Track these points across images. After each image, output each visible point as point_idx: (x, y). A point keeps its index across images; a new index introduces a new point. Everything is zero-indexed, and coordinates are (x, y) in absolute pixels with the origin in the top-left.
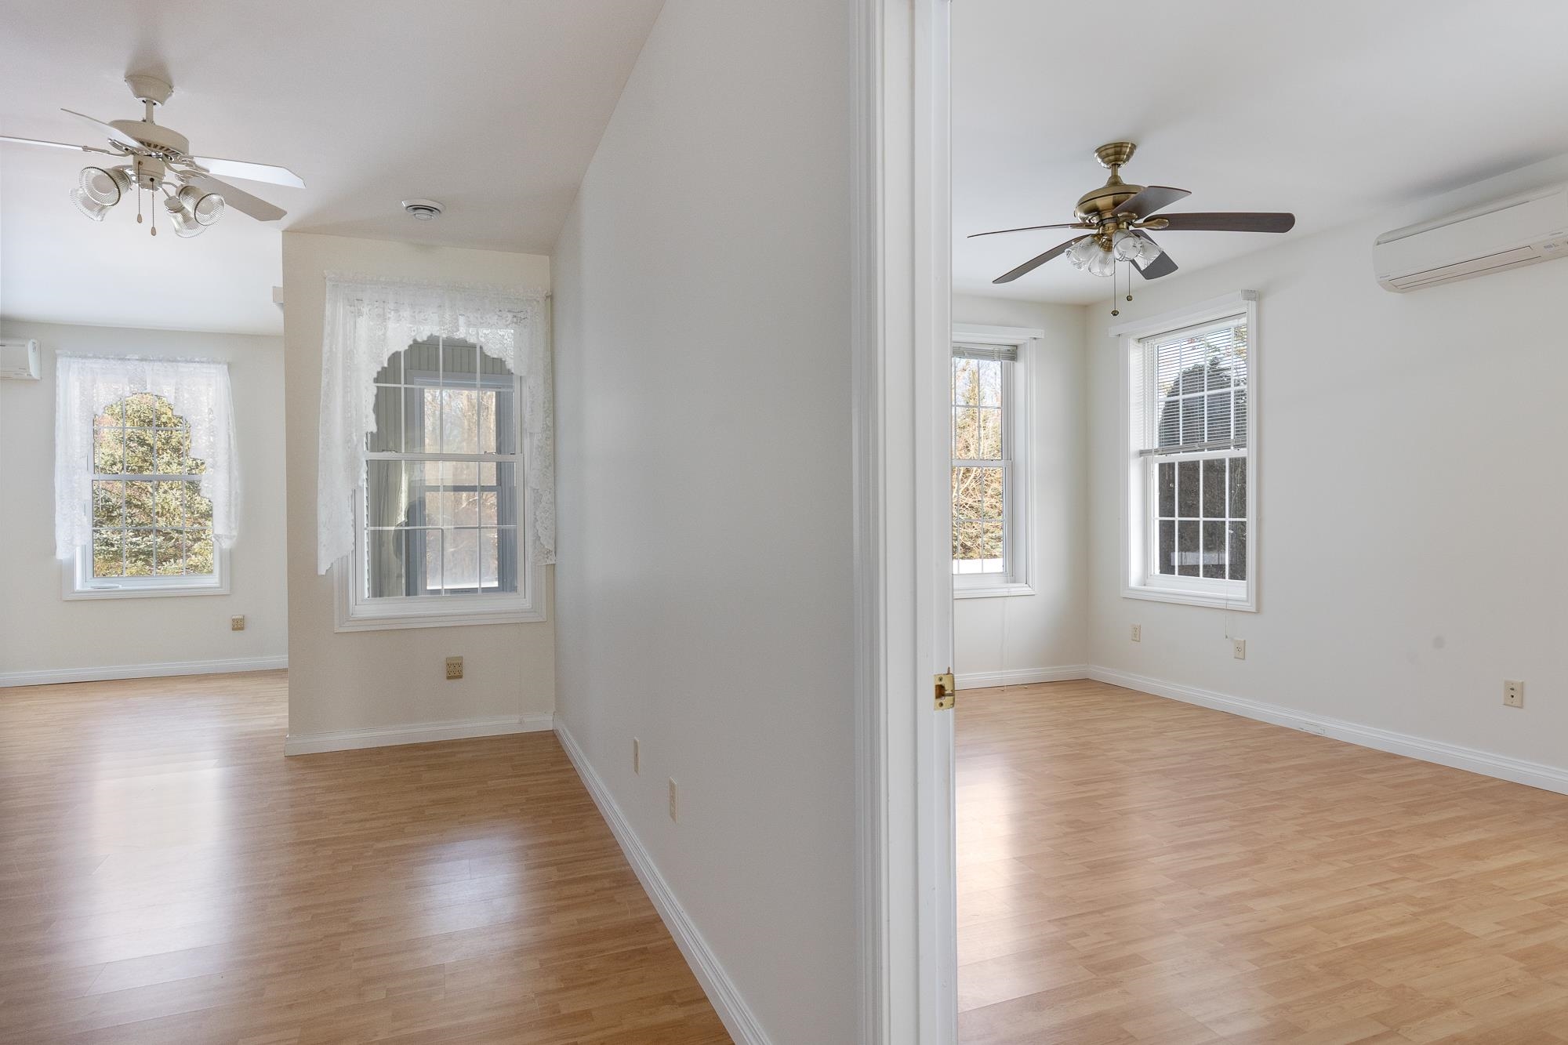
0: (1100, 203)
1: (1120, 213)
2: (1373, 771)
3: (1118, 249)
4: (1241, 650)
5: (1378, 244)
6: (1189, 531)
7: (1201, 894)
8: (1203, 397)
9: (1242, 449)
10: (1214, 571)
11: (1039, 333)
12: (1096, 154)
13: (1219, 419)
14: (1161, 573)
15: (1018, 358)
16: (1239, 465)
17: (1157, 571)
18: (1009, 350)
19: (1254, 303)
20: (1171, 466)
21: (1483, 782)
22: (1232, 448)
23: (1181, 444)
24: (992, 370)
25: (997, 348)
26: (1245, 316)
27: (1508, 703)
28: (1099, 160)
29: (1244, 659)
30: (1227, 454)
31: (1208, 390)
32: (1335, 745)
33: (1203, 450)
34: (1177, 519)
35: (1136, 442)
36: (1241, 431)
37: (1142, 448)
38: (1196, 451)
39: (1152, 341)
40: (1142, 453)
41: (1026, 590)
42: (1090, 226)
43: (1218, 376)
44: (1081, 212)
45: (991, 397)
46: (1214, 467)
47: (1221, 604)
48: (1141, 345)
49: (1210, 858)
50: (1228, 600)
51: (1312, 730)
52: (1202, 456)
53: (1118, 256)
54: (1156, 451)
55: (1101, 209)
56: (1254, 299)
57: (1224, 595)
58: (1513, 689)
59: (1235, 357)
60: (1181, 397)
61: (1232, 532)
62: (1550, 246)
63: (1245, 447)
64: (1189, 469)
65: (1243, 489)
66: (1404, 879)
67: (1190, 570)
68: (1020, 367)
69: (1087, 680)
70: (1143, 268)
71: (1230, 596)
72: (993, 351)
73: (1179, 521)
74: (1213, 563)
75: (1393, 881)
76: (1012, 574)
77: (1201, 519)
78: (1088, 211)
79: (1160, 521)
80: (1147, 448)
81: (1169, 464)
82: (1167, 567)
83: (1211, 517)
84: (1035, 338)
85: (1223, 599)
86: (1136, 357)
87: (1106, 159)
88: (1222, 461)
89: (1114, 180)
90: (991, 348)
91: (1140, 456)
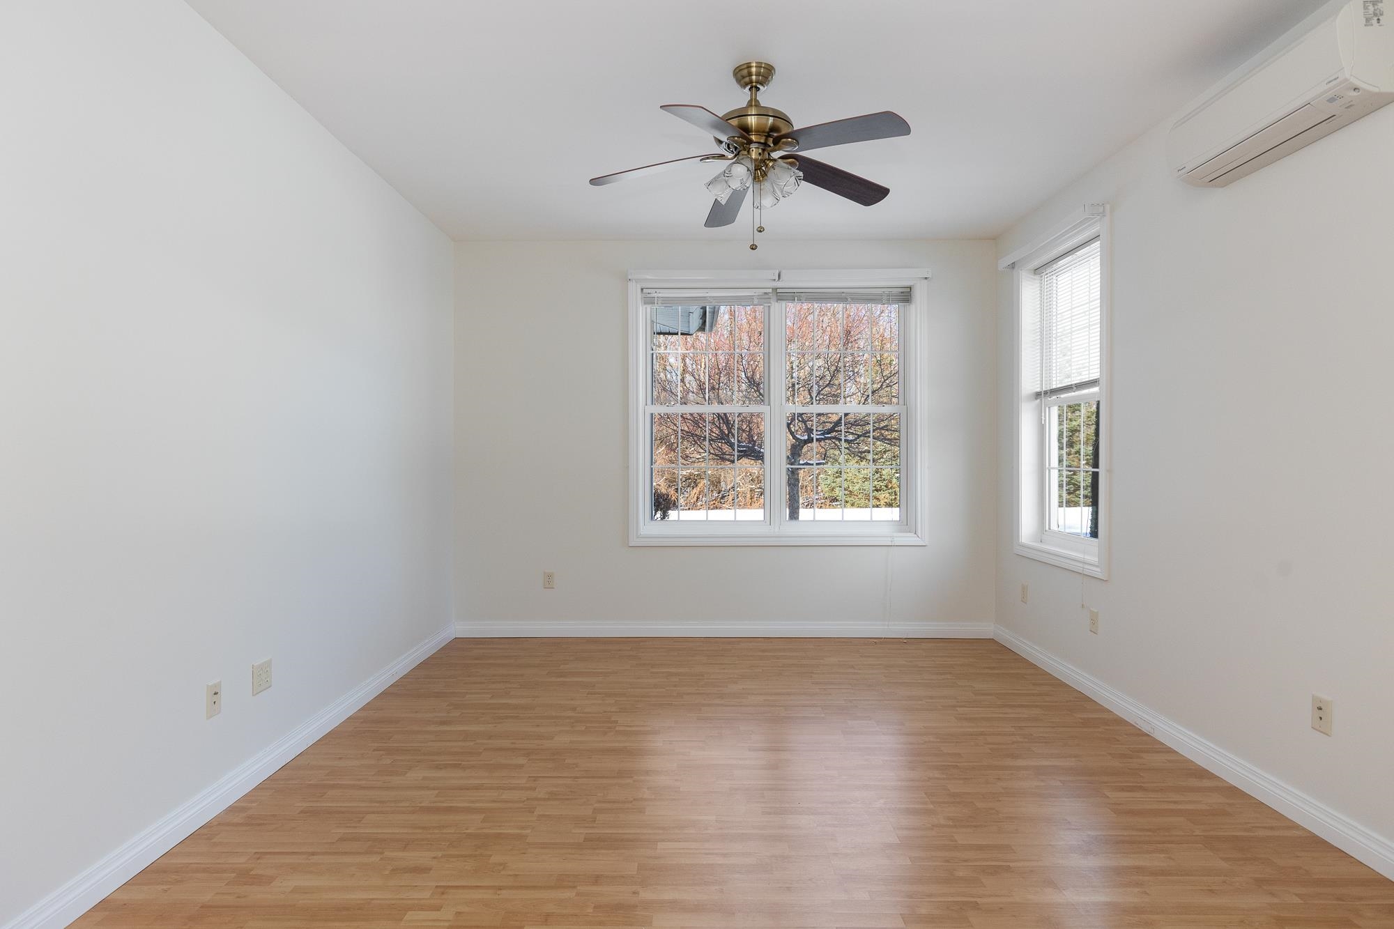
4: (1094, 622)
5: (1174, 128)
11: (927, 272)
15: (912, 300)
18: (902, 293)
19: (1105, 217)
27: (1317, 727)
35: (1030, 385)
37: (1038, 391)
40: (1038, 395)
41: (914, 540)
47: (1080, 568)
48: (1037, 277)
50: (1085, 563)
51: (1145, 728)
54: (1048, 393)
58: (1320, 708)
62: (1333, 98)
68: (914, 309)
76: (907, 524)
84: (928, 278)
85: (1082, 562)
86: (1029, 290)
89: (753, 103)
90: (879, 291)
91: (1036, 399)
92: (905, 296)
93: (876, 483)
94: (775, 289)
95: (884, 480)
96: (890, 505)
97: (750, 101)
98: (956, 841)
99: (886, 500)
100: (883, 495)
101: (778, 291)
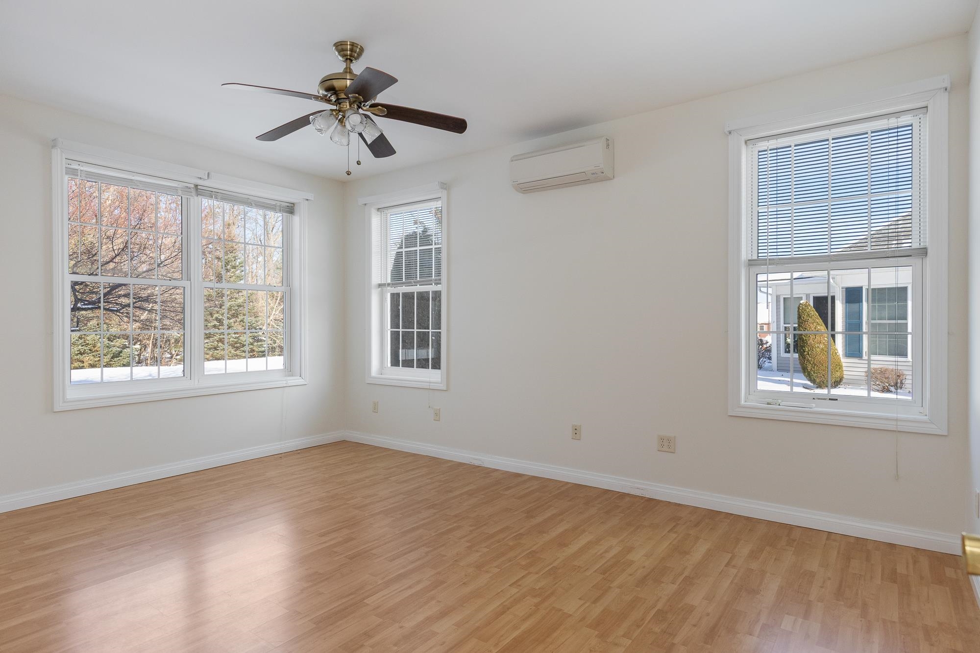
0: (337, 84)
1: (350, 94)
2: (509, 488)
3: (350, 123)
4: (437, 415)
5: (512, 161)
6: (408, 338)
7: (401, 627)
8: (417, 250)
9: (438, 285)
10: (423, 364)
11: (310, 196)
12: (334, 48)
13: (426, 266)
14: (392, 366)
15: (295, 213)
16: (437, 295)
17: (389, 365)
18: (288, 206)
19: (446, 191)
20: (398, 294)
21: (562, 486)
22: (433, 284)
23: (404, 280)
24: (276, 219)
25: (278, 203)
26: (440, 200)
27: (574, 438)
28: (337, 53)
29: (439, 421)
30: (431, 288)
31: (420, 246)
32: (488, 472)
33: (417, 285)
34: (401, 330)
35: (376, 279)
36: (439, 273)
37: (380, 282)
38: (412, 286)
39: (386, 211)
40: (380, 285)
41: (300, 381)
42: (328, 101)
43: (426, 238)
44: (322, 90)
45: (276, 239)
46: (423, 297)
47: (426, 386)
48: (379, 213)
49: (410, 587)
50: (430, 383)
51: (477, 463)
52: (416, 289)
53: (350, 129)
54: (389, 285)
55: (337, 89)
56: (445, 189)
57: (428, 379)
58: (576, 429)
59: (435, 225)
60: (404, 250)
61: (434, 338)
62: (594, 174)
63: (440, 284)
64: (408, 297)
65: (440, 311)
66: (529, 573)
67: (408, 363)
68: (296, 219)
69: (344, 442)
70: (369, 143)
71: (432, 380)
72: (275, 205)
73: (402, 331)
74: (423, 358)
75: (523, 577)
76: (289, 369)
77: (415, 330)
78: (328, 89)
79: (391, 331)
80: (383, 282)
81: (397, 293)
82: (395, 362)
83: (422, 329)
84: (307, 200)
85: (428, 382)
86: (376, 220)
87: (342, 53)
88: (428, 293)
89: (348, 70)
90: (273, 203)
91: (379, 288)
92: (290, 209)
93: (80, 347)
94: (196, 186)
95: (88, 344)
96: (92, 366)
97: (346, 68)
98: (488, 533)
99: (90, 362)
100: (88, 358)
101: (199, 187)
